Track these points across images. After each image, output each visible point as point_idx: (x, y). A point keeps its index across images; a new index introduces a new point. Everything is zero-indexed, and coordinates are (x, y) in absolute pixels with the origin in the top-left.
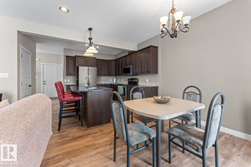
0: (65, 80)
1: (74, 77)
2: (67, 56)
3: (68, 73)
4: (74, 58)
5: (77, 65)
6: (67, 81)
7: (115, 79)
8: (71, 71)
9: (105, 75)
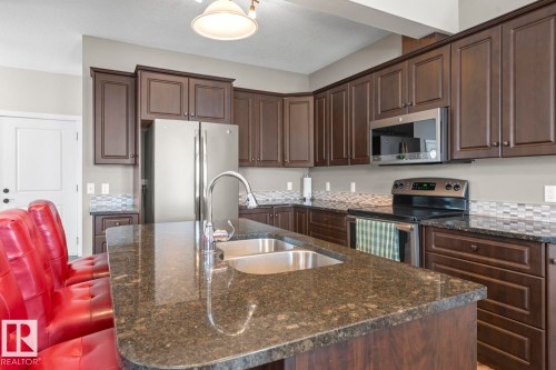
0: (91, 188)
1: (131, 170)
2: (96, 72)
3: (102, 157)
4: (132, 82)
5: (144, 115)
6: (98, 189)
7: (308, 181)
8: (118, 143)
9: (267, 163)
